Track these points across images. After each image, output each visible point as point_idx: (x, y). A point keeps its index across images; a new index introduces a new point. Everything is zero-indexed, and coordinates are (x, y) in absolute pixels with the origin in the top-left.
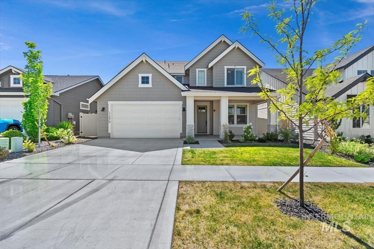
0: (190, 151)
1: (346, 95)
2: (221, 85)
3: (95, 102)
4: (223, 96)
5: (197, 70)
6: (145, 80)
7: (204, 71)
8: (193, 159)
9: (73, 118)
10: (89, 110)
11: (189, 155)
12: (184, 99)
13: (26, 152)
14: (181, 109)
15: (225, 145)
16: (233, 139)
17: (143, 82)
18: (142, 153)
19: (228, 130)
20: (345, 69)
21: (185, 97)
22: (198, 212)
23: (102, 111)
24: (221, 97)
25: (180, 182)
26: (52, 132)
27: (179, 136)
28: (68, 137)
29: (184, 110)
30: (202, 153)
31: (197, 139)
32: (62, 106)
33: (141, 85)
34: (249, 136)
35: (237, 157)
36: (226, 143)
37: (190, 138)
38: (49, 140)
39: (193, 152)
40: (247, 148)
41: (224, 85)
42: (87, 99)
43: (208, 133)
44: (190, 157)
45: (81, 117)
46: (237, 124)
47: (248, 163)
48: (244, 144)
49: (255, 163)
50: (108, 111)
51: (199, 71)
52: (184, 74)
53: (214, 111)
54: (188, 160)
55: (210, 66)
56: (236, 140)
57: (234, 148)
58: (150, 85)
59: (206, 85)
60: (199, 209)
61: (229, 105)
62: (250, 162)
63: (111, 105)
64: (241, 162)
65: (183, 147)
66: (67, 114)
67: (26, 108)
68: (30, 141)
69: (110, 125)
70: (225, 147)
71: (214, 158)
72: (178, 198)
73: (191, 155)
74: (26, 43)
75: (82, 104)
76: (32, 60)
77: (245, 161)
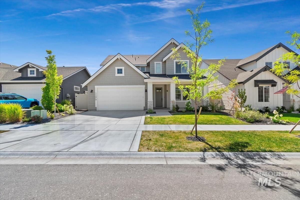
0: (149, 118)
1: (254, 80)
2: (172, 73)
3: (86, 87)
4: (172, 82)
5: (155, 63)
6: (120, 71)
7: (160, 63)
8: (151, 122)
9: (70, 97)
10: (80, 91)
11: (149, 120)
12: (146, 84)
13: (50, 119)
14: (144, 91)
15: (173, 114)
16: (178, 110)
17: (118, 73)
18: (120, 119)
19: (175, 104)
20: (256, 61)
21: (147, 83)
22: (150, 140)
23: (91, 92)
24: (170, 82)
25: (143, 131)
26: (59, 107)
27: (143, 108)
28: (71, 110)
29: (146, 91)
30: (157, 119)
31: (155, 111)
32: (63, 89)
33: (117, 75)
34: (189, 108)
35: (177, 120)
36: (173, 113)
37: (150, 110)
38: (60, 112)
39: (151, 118)
40: (186, 115)
41: (174, 73)
42: (81, 85)
43: (163, 106)
44: (149, 121)
45: (76, 96)
46: (183, 100)
47: (183, 123)
48: (185, 113)
49: (187, 123)
50: (95, 92)
51: (156, 63)
52: (146, 65)
53: (167, 91)
54: (148, 122)
55: (164, 60)
56: (181, 111)
57: (177, 116)
58: (123, 75)
59: (161, 73)
60: (151, 139)
61: (176, 87)
62: (184, 122)
63: (97, 88)
64: (179, 123)
65: (145, 115)
66: (66, 95)
67: (44, 91)
68: (50, 112)
69: (96, 101)
70: (172, 115)
71: (164, 121)
72: (141, 136)
73: (150, 120)
74: (46, 51)
75: (75, 87)
76: (51, 62)
77: (181, 122)
